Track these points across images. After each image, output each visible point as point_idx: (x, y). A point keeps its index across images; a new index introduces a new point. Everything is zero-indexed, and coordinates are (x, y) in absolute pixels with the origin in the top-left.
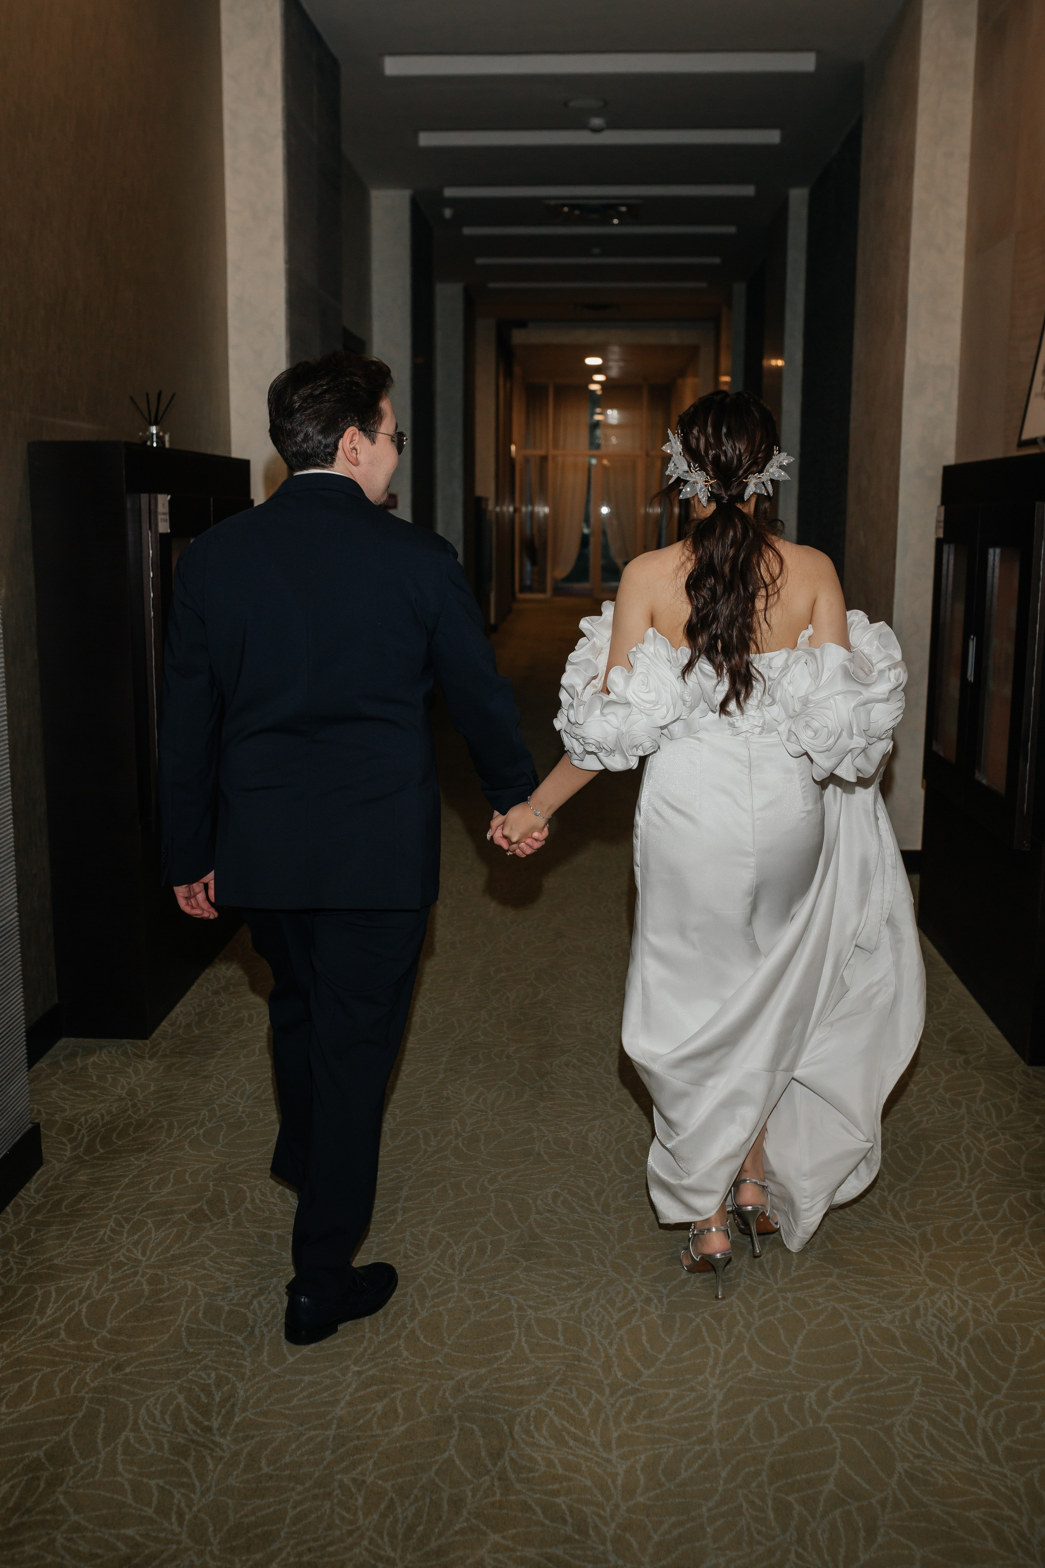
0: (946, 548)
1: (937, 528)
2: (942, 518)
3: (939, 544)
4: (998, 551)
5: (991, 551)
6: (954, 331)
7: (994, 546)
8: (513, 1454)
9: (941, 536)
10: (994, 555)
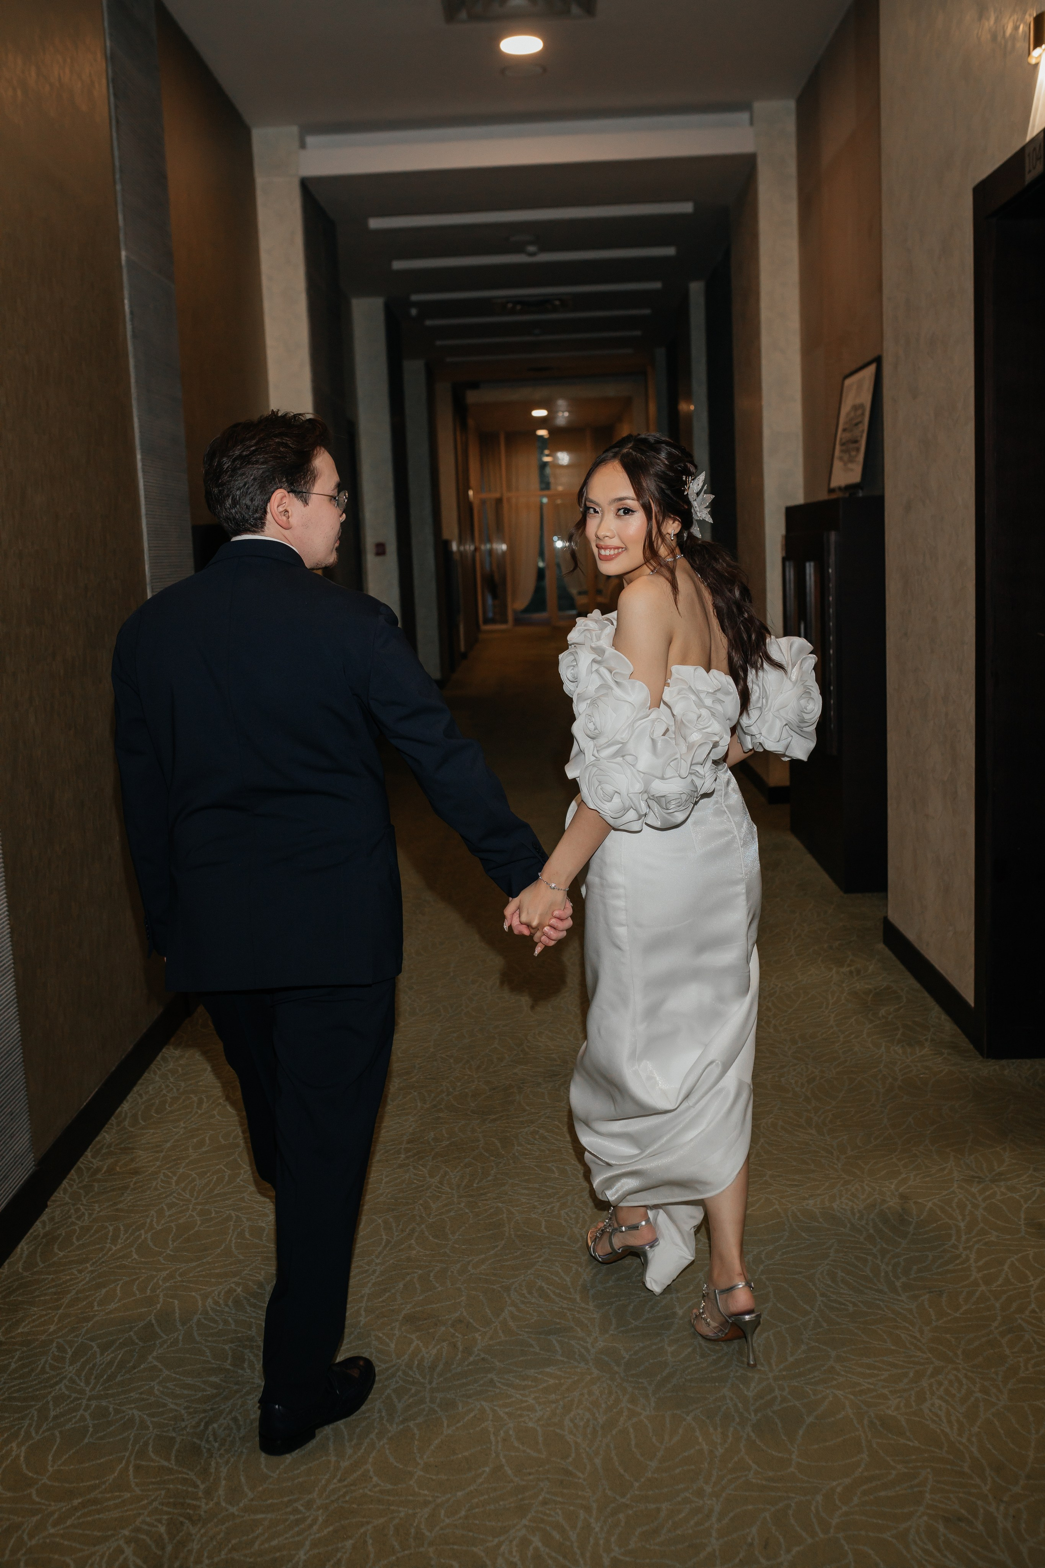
0: (787, 564)
1: (782, 549)
2: (784, 543)
3: (784, 560)
4: (812, 564)
5: (807, 564)
6: (796, 408)
7: (809, 560)
8: (529, 1044)
9: (784, 555)
10: (810, 568)
